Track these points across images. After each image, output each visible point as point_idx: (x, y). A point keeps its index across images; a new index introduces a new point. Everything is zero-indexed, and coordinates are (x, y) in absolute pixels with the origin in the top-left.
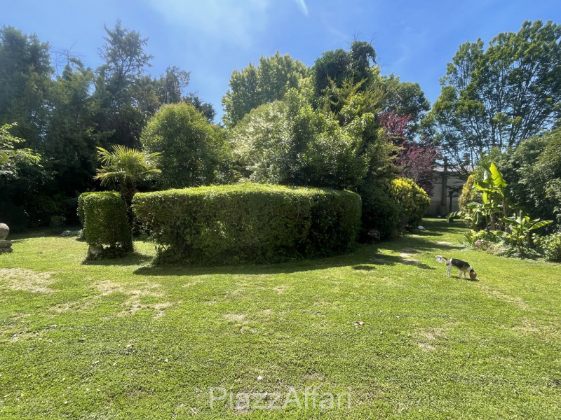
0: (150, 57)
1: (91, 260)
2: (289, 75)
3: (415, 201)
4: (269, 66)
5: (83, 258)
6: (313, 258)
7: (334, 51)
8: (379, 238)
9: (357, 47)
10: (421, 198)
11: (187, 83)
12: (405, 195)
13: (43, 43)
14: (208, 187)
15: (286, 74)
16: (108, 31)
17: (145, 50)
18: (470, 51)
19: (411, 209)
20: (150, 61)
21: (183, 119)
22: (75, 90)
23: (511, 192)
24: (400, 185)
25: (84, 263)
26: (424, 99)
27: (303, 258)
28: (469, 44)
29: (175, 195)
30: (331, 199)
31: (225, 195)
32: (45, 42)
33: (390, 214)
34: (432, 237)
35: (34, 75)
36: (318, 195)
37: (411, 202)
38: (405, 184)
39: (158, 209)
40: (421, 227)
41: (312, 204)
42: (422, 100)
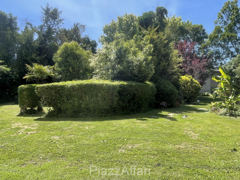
0: (63, 20)
1: (21, 114)
2: (133, 24)
3: (192, 87)
4: (122, 20)
5: (18, 114)
6: (120, 115)
7: (148, 12)
8: (166, 106)
9: (159, 9)
10: (195, 85)
11: (84, 31)
12: (187, 84)
13: (14, 17)
14: (71, 82)
15: (131, 23)
16: (43, 9)
17: (61, 16)
18: (230, 6)
19: (190, 92)
20: (63, 22)
21: (72, 49)
22: (27, 37)
23: (233, 82)
24: (184, 79)
25: (18, 116)
26: (205, 33)
27: (115, 115)
28: (229, 2)
29: (52, 85)
30: (130, 87)
31: (75, 85)
32: (15, 16)
33: (172, 94)
34: (199, 106)
35: (9, 31)
36: (123, 85)
37: (190, 88)
38: (187, 78)
39: (45, 92)
40: (198, 101)
41: (118, 89)
42: (204, 33)
